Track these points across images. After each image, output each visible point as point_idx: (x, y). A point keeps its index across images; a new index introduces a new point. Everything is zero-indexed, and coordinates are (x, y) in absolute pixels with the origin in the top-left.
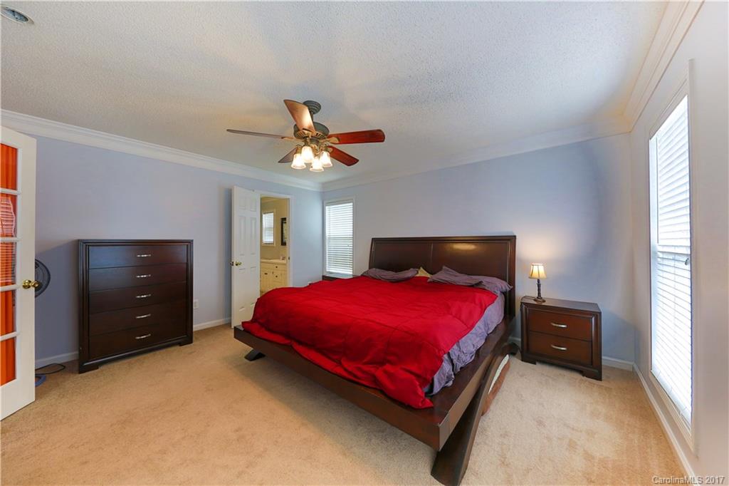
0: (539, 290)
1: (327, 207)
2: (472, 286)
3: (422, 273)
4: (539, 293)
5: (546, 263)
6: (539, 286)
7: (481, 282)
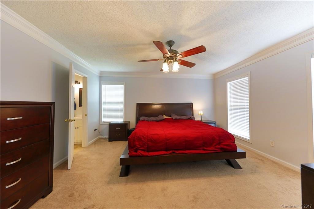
0: (201, 118)
1: (103, 85)
2: (187, 119)
3: (165, 117)
4: (201, 119)
5: (203, 110)
6: (201, 117)
7: (191, 118)
